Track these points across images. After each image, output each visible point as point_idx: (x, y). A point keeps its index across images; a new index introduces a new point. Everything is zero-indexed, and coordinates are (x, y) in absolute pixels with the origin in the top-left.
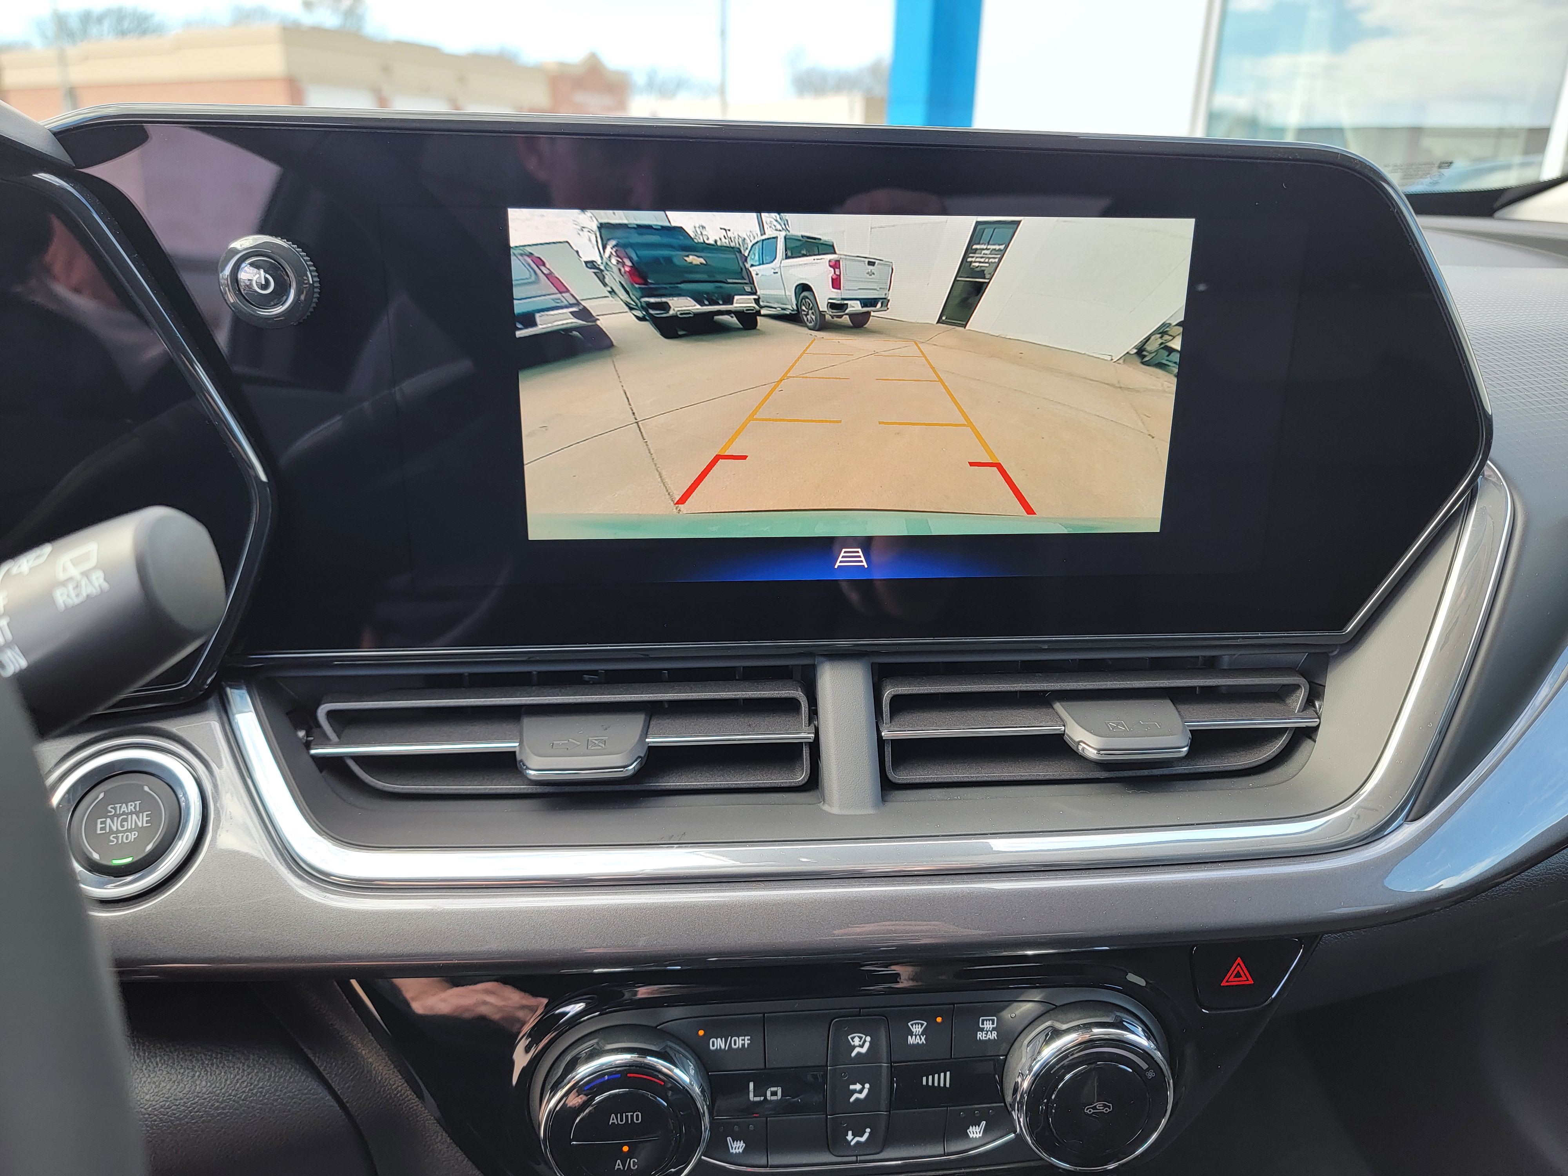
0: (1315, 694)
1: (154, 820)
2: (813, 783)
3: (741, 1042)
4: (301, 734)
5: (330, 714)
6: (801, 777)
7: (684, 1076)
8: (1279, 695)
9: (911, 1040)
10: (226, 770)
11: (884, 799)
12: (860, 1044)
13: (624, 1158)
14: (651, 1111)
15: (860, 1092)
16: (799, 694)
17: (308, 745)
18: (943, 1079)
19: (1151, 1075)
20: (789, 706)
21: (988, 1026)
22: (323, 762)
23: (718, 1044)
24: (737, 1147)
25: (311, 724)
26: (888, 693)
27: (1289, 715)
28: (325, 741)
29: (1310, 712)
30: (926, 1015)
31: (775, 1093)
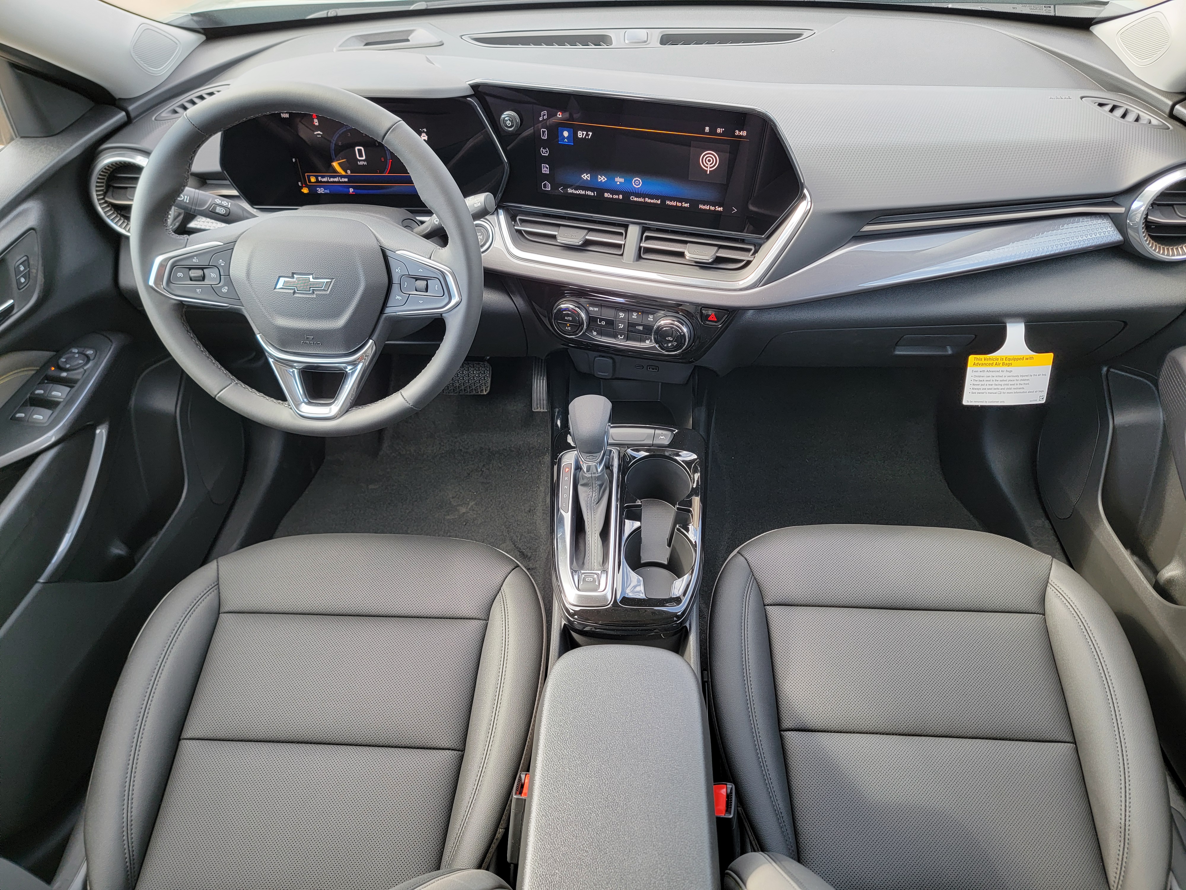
0: (756, 252)
1: (483, 237)
2: (622, 255)
3: (596, 309)
4: (513, 223)
5: (519, 219)
6: (621, 253)
7: (583, 315)
8: (749, 250)
9: (633, 317)
10: (497, 229)
11: (637, 260)
12: (622, 315)
13: (568, 327)
14: (574, 318)
15: (621, 326)
16: (623, 232)
17: (514, 226)
18: (641, 328)
19: (682, 334)
20: (621, 234)
21: (651, 317)
22: (517, 231)
23: (591, 309)
24: (595, 333)
25: (515, 221)
26: (645, 234)
27: (748, 256)
28: (518, 225)
29: (753, 256)
30: (637, 312)
31: (603, 323)
